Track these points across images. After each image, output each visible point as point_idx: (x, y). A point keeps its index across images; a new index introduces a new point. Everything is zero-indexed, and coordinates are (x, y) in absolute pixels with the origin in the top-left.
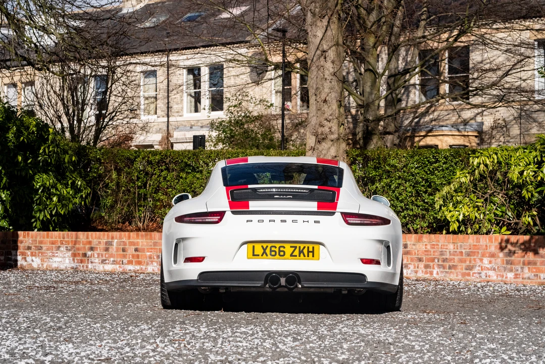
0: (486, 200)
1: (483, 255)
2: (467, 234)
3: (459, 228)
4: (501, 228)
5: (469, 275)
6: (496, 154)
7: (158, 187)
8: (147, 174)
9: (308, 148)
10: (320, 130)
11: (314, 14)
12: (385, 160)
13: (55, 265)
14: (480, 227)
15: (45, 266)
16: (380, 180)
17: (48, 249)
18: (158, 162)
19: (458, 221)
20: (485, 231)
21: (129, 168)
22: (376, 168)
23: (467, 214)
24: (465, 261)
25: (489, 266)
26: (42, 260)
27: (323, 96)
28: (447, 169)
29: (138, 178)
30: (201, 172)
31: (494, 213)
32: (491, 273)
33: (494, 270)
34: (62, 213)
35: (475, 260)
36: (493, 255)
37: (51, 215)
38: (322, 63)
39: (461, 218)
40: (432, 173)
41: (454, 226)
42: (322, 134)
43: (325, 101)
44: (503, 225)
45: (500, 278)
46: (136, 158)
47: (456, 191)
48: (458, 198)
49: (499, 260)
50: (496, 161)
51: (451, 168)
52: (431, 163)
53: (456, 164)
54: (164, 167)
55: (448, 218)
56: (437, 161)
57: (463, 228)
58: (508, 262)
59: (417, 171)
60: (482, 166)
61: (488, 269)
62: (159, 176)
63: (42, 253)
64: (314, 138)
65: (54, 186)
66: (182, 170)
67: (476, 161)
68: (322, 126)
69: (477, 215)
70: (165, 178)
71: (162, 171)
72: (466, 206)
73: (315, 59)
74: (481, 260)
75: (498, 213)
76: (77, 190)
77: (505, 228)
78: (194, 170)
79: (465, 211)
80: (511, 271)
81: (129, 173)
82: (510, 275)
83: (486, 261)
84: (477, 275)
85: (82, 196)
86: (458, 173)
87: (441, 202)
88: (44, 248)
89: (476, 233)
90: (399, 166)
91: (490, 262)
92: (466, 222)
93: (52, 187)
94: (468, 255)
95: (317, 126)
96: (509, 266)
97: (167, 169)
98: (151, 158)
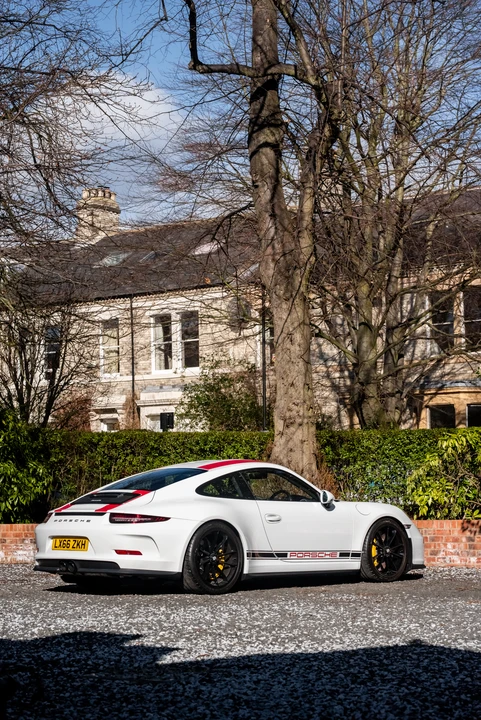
0: (456, 483)
1: (447, 540)
2: (437, 519)
3: (429, 512)
4: (473, 511)
5: (434, 560)
6: (465, 436)
7: (123, 471)
8: (111, 458)
9: (276, 433)
10: (288, 414)
11: (279, 297)
12: (359, 442)
13: (19, 558)
14: (450, 511)
15: (9, 559)
16: (355, 461)
17: (11, 542)
18: (123, 446)
19: (427, 505)
20: (455, 515)
21: (92, 452)
22: (350, 450)
23: (436, 498)
24: (430, 547)
25: (452, 551)
26: (6, 554)
27: (290, 380)
28: (422, 450)
29: (102, 463)
30: (169, 455)
31: (467, 497)
32: (455, 558)
33: (458, 554)
34: (24, 503)
35: (439, 545)
36: (456, 540)
37: (13, 505)
38: (288, 346)
39: (430, 502)
40: (407, 455)
41: (424, 511)
42: (290, 418)
43: (292, 385)
44: (476, 508)
45: (463, 563)
46: (99, 441)
47: (428, 475)
48: (427, 482)
49: (462, 545)
50: (465, 444)
51: (426, 450)
52: (406, 445)
53: (430, 445)
54: (129, 451)
55: (418, 503)
56: (411, 442)
57: (432, 512)
58: (471, 547)
59: (392, 452)
60: (450, 449)
61: (452, 554)
62: (125, 460)
63: (6, 547)
64: (282, 422)
65: (15, 476)
66: (149, 454)
67: (445, 444)
68: (290, 410)
69: (446, 499)
70: (130, 463)
71: (127, 455)
72: (435, 490)
73: (280, 341)
74: (445, 545)
75: (471, 496)
76: (39, 479)
77: (477, 511)
78: (161, 454)
79: (435, 495)
80: (474, 555)
81: (92, 458)
82: (473, 560)
83: (449, 545)
84: (442, 560)
85: (43, 484)
86: (428, 457)
87: (413, 486)
88: (8, 541)
89: (446, 517)
90: (373, 448)
91: (454, 547)
92: (436, 506)
93: (13, 476)
94: (433, 540)
95: (285, 410)
96: (472, 551)
97: (133, 453)
98: (116, 441)
